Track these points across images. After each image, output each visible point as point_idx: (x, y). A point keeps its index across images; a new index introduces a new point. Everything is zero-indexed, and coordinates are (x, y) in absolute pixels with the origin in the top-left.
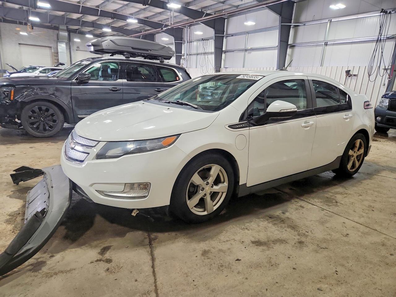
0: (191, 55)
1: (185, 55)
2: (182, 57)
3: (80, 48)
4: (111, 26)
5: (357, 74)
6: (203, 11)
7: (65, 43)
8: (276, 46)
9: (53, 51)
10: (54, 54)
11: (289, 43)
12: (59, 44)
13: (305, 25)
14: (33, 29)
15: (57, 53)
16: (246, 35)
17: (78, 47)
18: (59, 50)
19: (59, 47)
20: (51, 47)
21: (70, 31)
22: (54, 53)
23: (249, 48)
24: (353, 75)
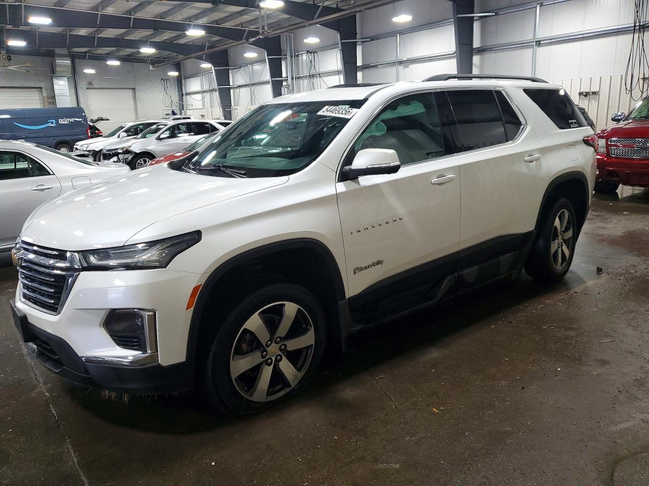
0: (298, 78)
1: (290, 78)
2: (284, 83)
3: (93, 84)
4: (150, 42)
5: (598, 90)
6: (316, 3)
7: (66, 79)
8: (453, 52)
9: (45, 94)
10: (49, 101)
11: (475, 46)
12: (56, 81)
13: (497, 14)
14: (10, 60)
15: (54, 97)
16: (395, 37)
17: (90, 83)
18: (57, 92)
19: (56, 87)
20: (41, 88)
21: (73, 57)
22: (47, 97)
23: (405, 59)
24: (591, 94)
